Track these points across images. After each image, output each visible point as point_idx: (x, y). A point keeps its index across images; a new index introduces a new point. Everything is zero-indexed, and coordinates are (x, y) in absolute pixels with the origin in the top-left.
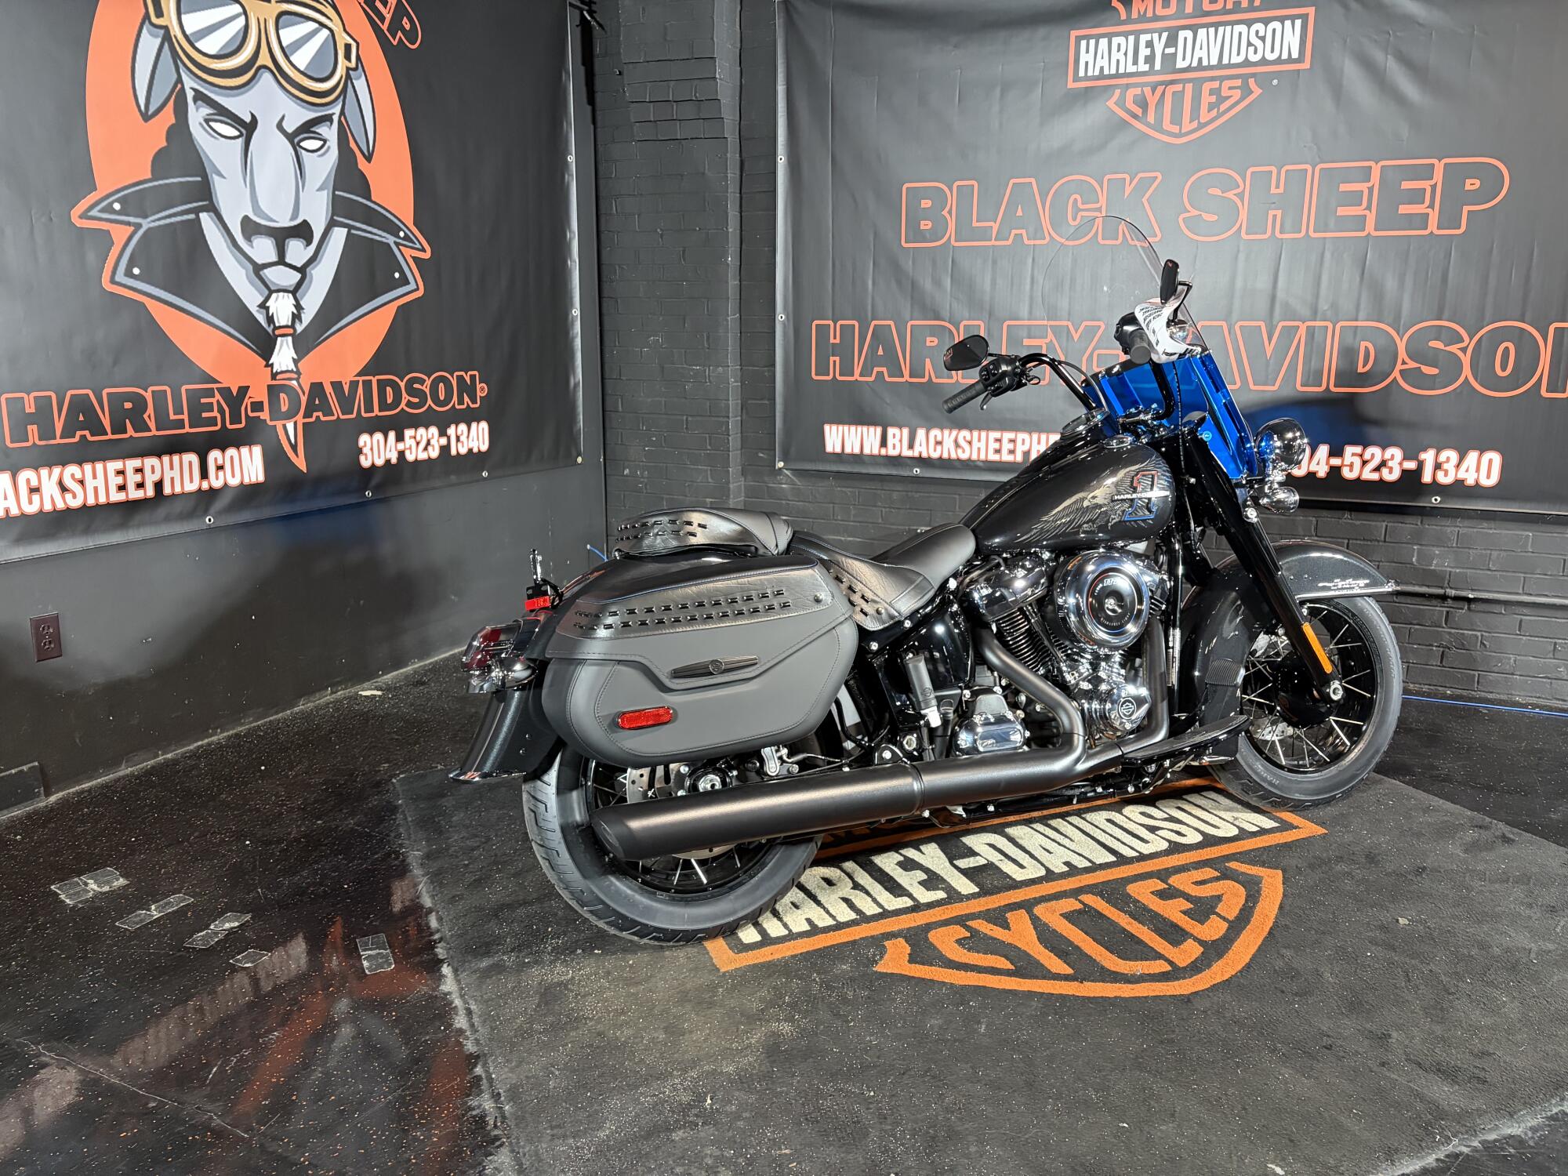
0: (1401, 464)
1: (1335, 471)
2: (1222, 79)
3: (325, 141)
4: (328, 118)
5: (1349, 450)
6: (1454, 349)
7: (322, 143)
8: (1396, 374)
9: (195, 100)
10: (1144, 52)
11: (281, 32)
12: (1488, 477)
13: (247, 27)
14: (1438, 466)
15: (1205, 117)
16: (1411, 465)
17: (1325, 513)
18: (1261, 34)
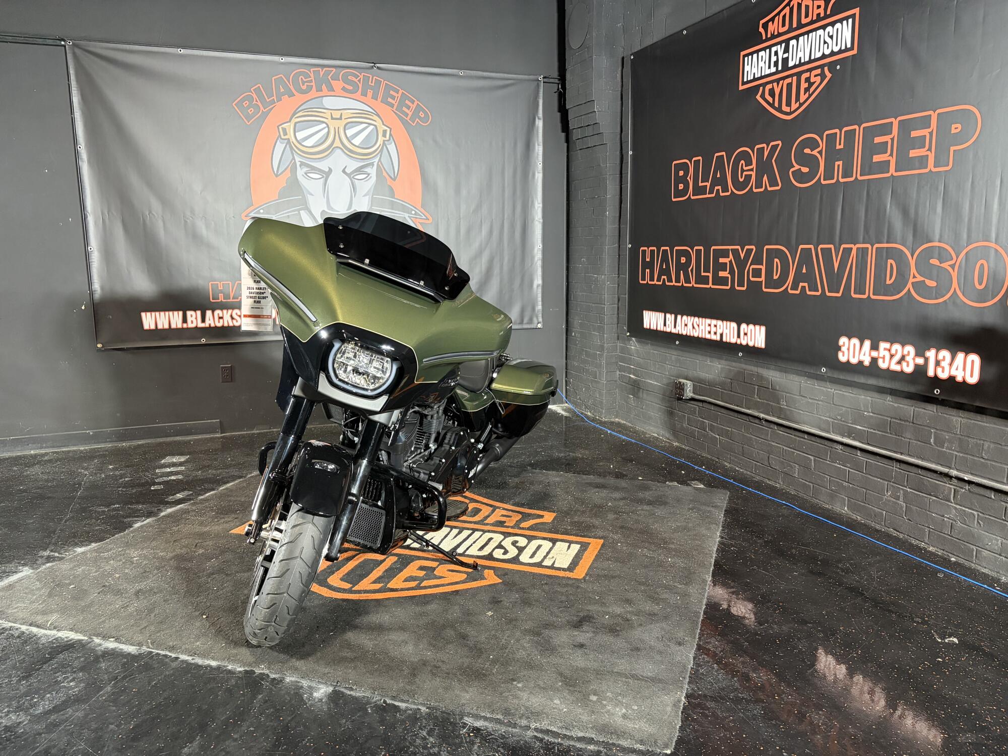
0: (914, 359)
1: (874, 360)
2: (810, 70)
3: (369, 174)
4: (372, 164)
5: (883, 345)
6: (945, 265)
7: (366, 176)
8: (909, 285)
9: (300, 166)
10: (774, 59)
11: (346, 131)
12: (972, 376)
13: (328, 133)
14: (938, 363)
15: (803, 98)
16: (920, 361)
17: (876, 395)
18: (831, 34)
